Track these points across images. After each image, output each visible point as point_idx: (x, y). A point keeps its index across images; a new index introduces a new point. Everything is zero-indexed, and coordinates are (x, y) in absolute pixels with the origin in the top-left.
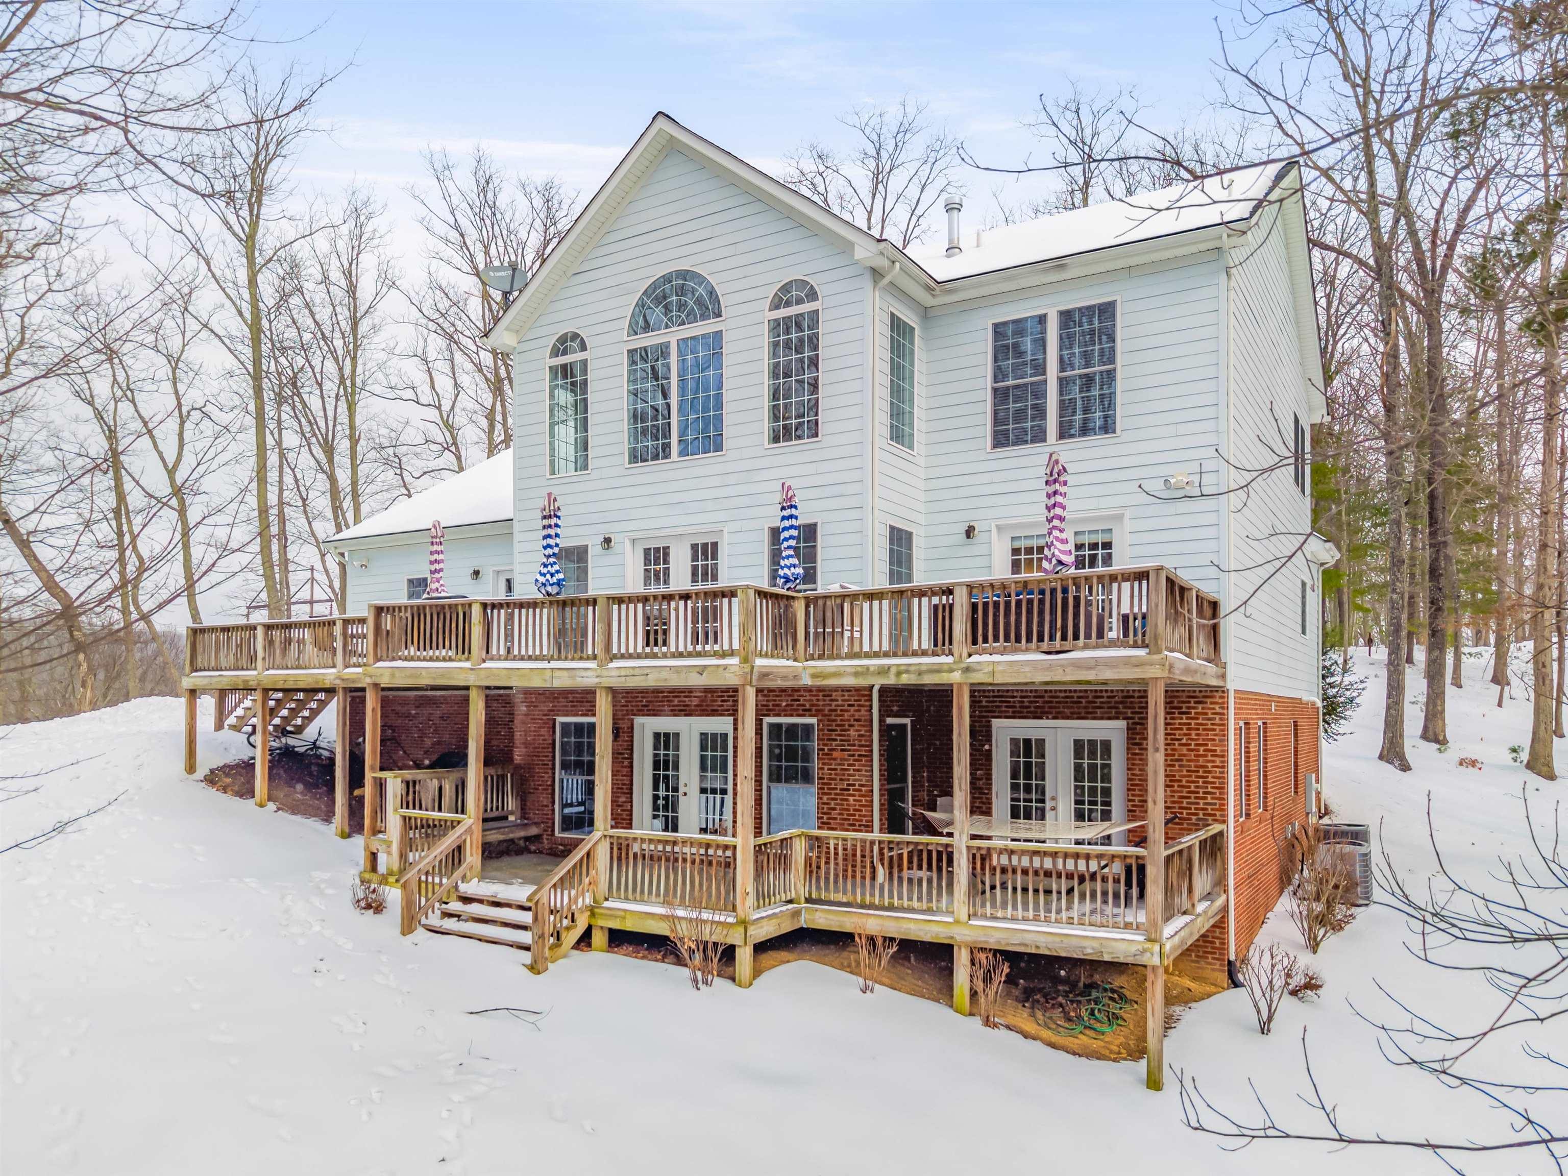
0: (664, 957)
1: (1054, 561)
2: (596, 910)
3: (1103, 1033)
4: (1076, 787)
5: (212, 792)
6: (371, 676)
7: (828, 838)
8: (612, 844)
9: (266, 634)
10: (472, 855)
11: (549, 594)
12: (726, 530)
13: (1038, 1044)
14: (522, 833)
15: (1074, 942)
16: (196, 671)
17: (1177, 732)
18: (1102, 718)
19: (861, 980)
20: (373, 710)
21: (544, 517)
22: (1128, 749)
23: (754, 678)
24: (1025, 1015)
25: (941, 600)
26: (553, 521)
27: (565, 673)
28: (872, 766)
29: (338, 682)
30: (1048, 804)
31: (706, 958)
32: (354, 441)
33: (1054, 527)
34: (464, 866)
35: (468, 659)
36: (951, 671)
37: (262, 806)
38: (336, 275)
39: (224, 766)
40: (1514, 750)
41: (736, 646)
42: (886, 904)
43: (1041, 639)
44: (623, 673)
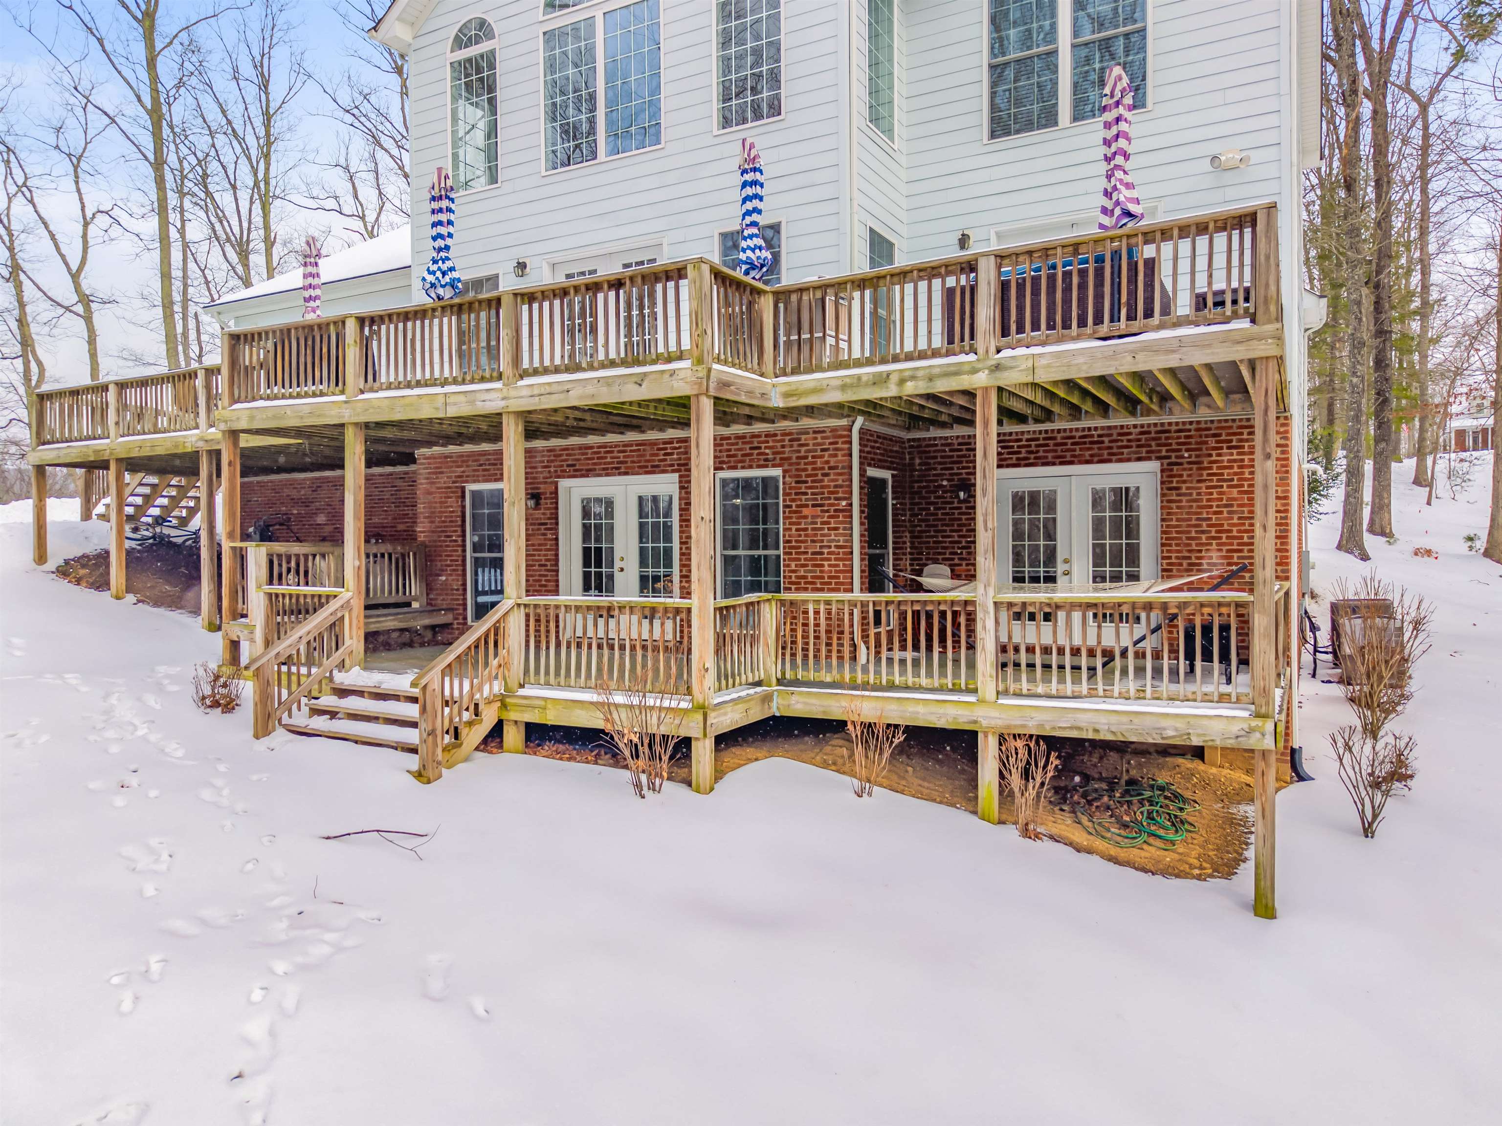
0: (597, 756)
1: (1118, 212)
2: (508, 700)
3: (1173, 843)
4: (1095, 546)
5: (64, 584)
6: (226, 422)
7: (805, 602)
8: (527, 616)
9: (120, 394)
10: (351, 638)
11: (440, 298)
12: (665, 242)
13: (1095, 858)
14: (427, 621)
15: (1148, 722)
16: (44, 444)
17: (1226, 471)
18: (1129, 460)
19: (856, 782)
20: (230, 464)
21: (433, 199)
22: (1163, 495)
23: (712, 385)
24: (1069, 822)
25: (958, 281)
26: (444, 204)
27: (462, 398)
28: (851, 523)
29: (201, 444)
30: (1060, 568)
31: (652, 757)
32: (269, 243)
33: (1117, 167)
34: (340, 651)
35: (343, 392)
36: (974, 371)
37: (118, 598)
38: (247, 70)
39: (83, 556)
40: (1470, 539)
41: (686, 344)
42: (884, 682)
43: (1098, 320)
44: (536, 392)
